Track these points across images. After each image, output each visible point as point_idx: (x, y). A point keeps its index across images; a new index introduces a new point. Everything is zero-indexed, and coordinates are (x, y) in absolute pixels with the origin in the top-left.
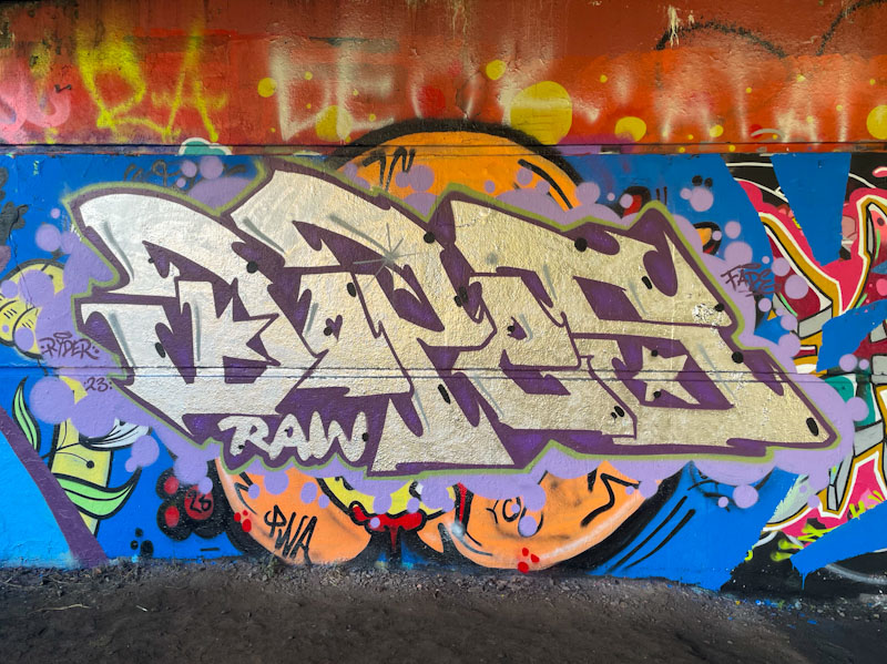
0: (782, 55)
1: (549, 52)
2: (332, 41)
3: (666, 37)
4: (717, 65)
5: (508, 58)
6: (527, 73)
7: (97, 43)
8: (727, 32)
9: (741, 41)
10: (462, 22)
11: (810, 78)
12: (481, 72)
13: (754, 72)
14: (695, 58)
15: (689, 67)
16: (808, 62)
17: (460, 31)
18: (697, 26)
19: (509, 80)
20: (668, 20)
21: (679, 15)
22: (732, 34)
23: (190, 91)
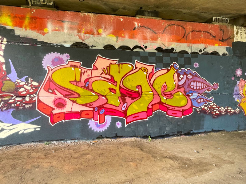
0: (156, 34)
1: (112, 28)
2: (63, 21)
3: (135, 28)
4: (144, 34)
5: (103, 29)
6: (107, 32)
8: (146, 28)
9: (149, 30)
10: (93, 20)
11: (161, 38)
12: (97, 31)
13: (151, 36)
14: (140, 32)
15: (139, 34)
16: (160, 35)
17: (93, 22)
18: (141, 26)
19: (103, 33)
20: (135, 25)
21: (138, 24)
22: (147, 29)
23: (26, 30)
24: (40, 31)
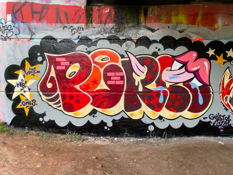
2: (232, 15)
7: (177, 15)
23: (198, 26)
24: (211, 27)
